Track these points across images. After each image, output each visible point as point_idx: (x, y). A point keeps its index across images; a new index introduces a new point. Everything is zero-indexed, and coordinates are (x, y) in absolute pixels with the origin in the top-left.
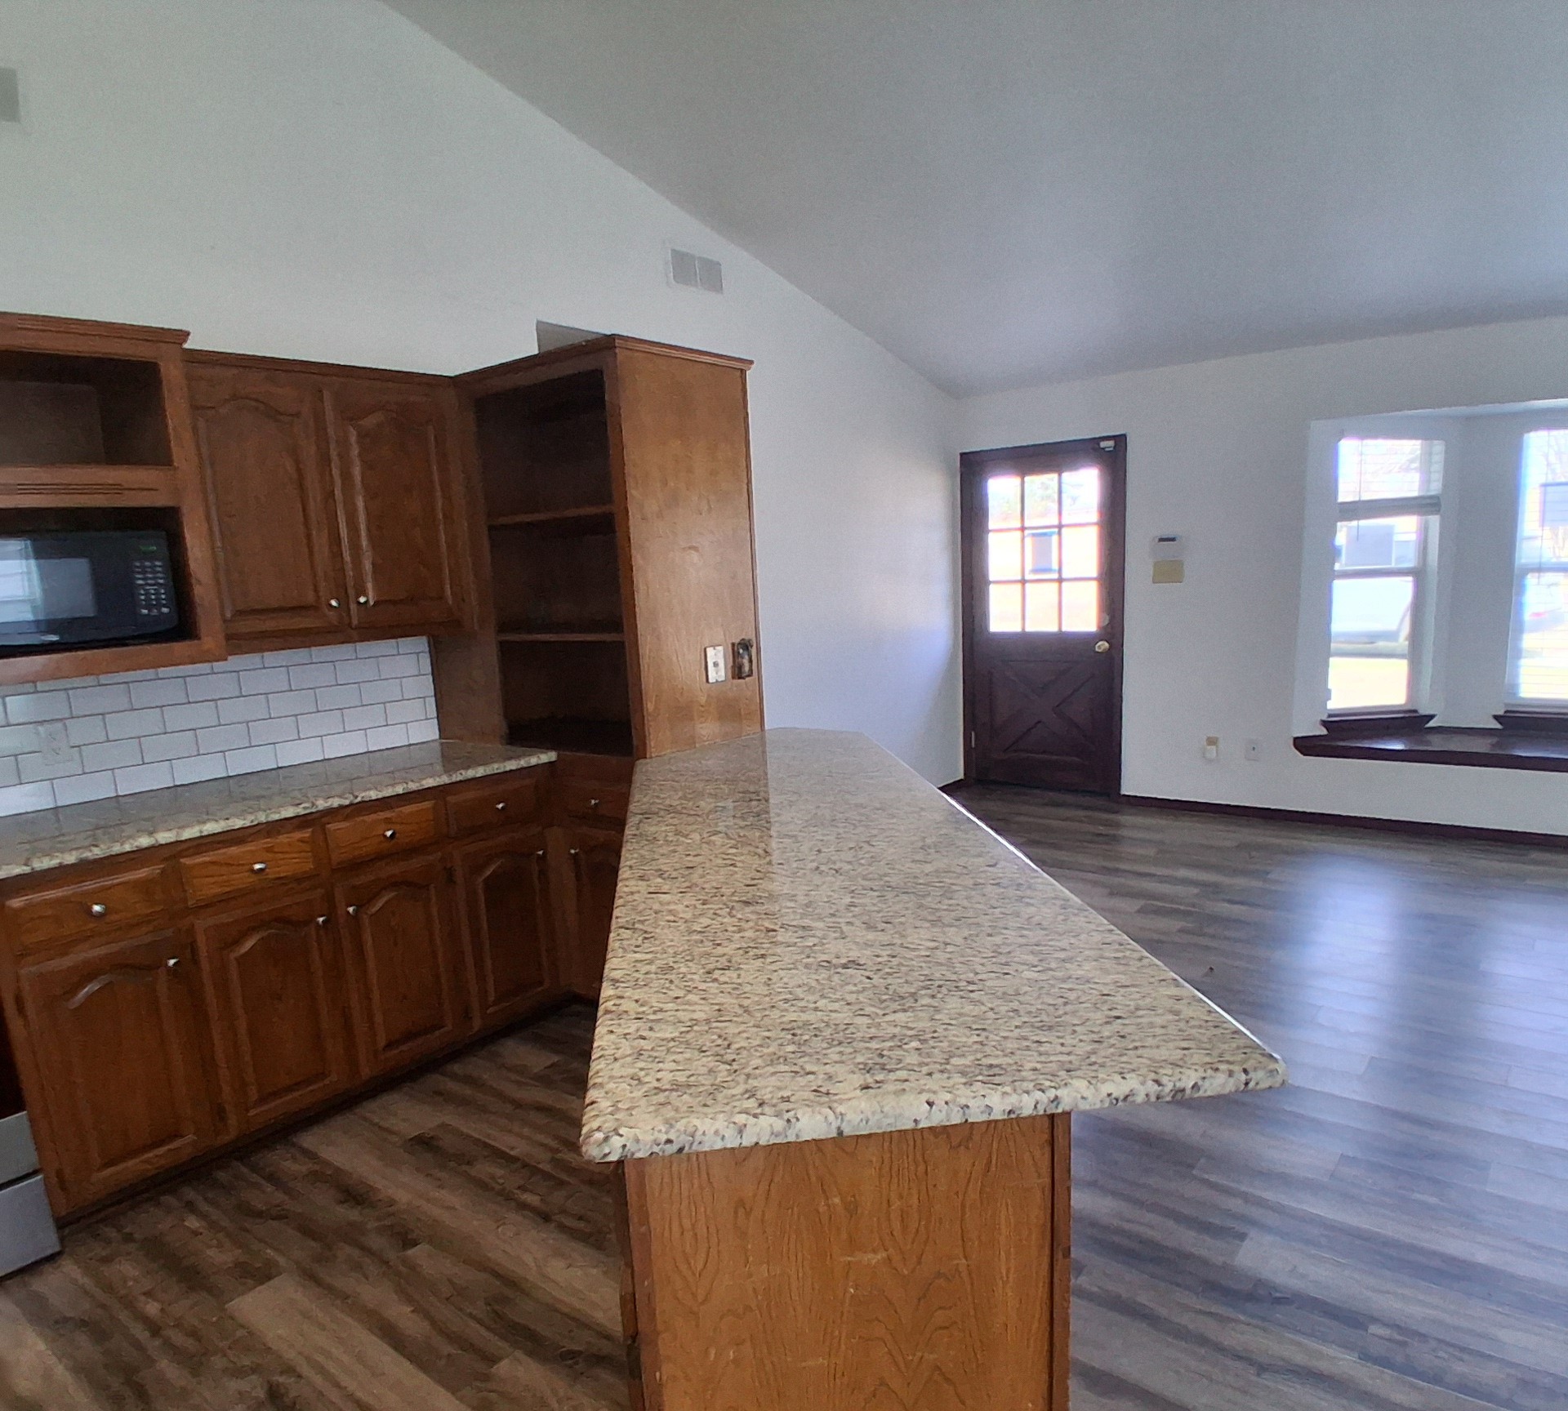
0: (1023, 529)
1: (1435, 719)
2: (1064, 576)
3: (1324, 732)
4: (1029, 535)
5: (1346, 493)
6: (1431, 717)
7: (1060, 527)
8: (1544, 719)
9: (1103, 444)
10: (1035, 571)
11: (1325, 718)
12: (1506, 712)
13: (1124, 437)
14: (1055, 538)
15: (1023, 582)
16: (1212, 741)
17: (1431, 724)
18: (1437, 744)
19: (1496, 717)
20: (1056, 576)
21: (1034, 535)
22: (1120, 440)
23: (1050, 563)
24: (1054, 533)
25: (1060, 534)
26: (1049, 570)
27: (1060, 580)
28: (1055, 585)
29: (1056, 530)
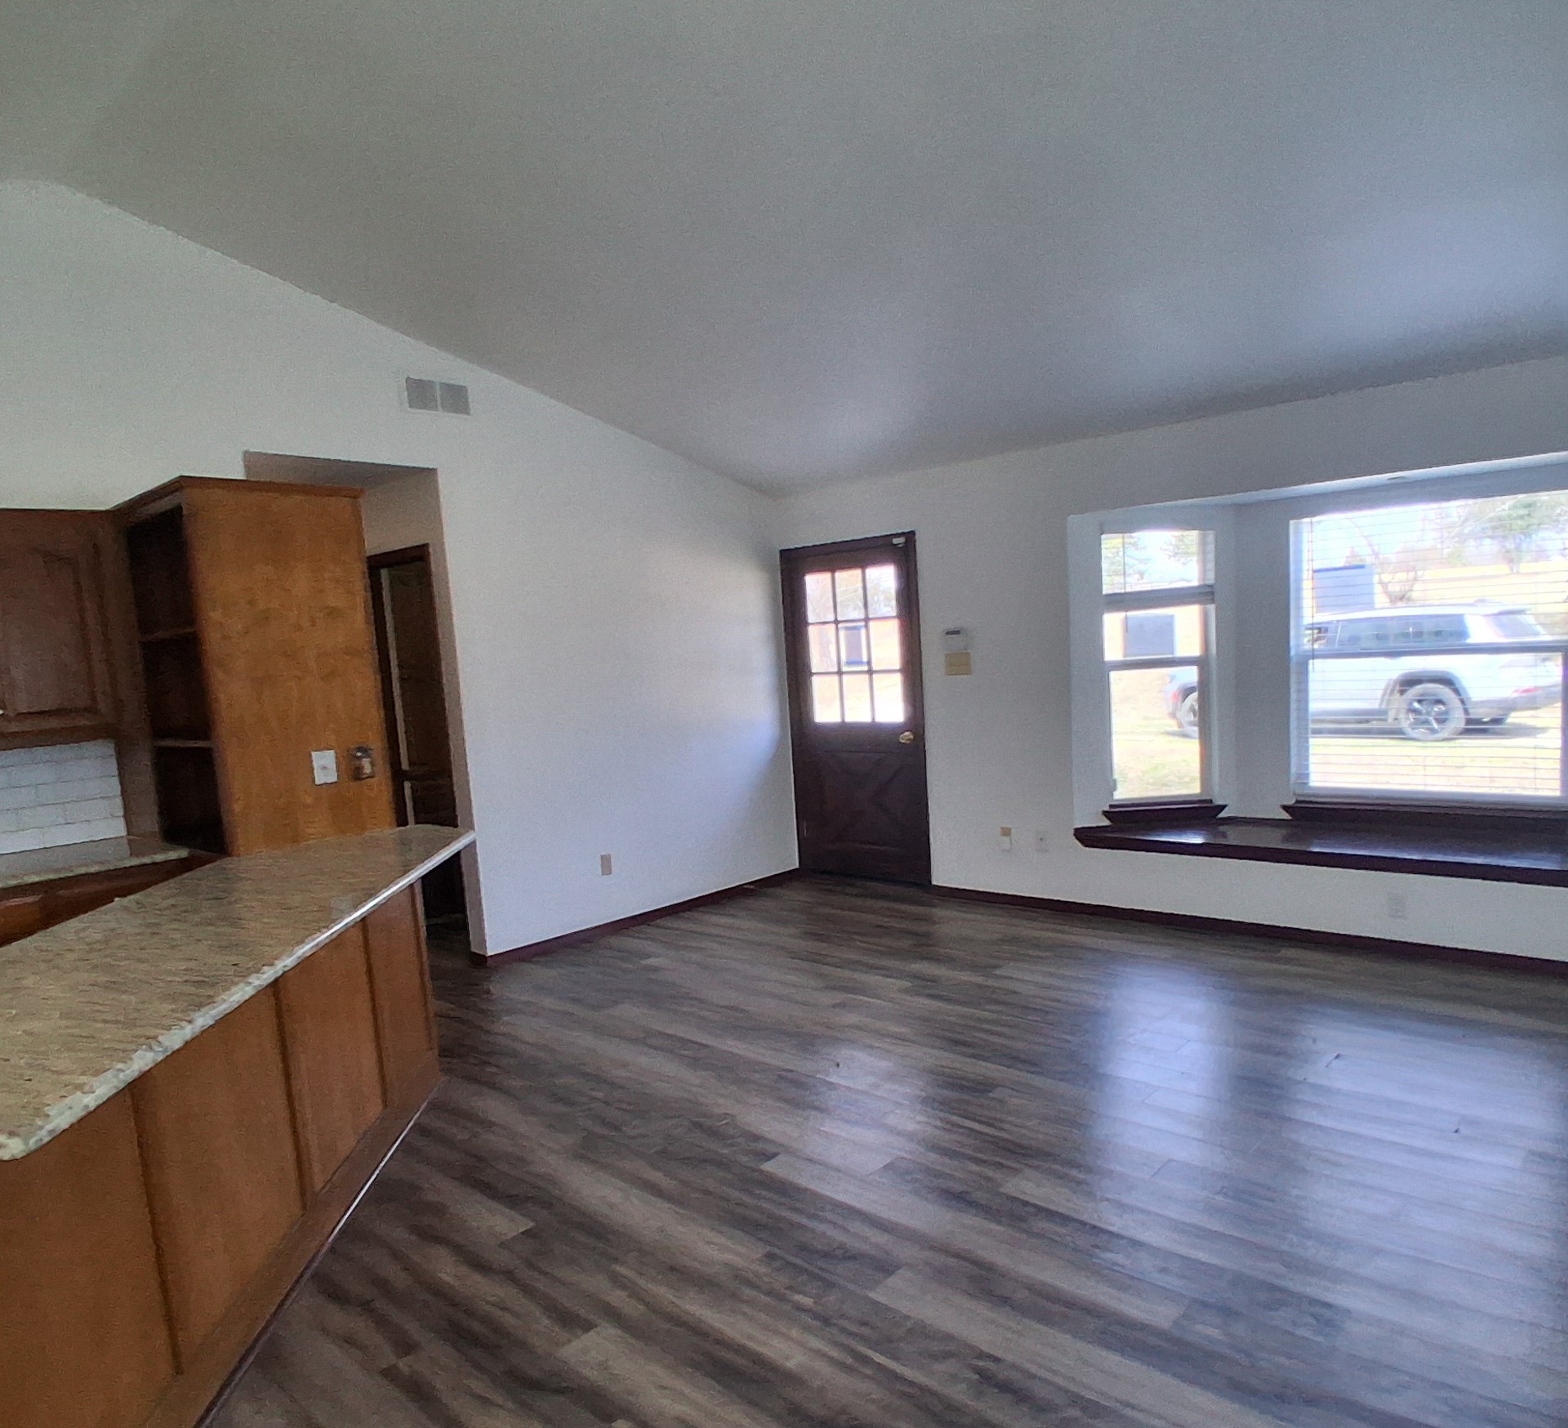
0: (836, 622)
1: (1226, 809)
2: (875, 667)
3: (1106, 822)
4: (842, 628)
5: (1110, 584)
6: (1223, 807)
7: (867, 620)
8: (1327, 809)
9: (895, 541)
10: (849, 663)
11: (1107, 808)
12: (1297, 802)
13: (913, 533)
14: (863, 632)
15: (840, 673)
16: (1006, 832)
17: (1222, 815)
18: (1234, 837)
19: (1286, 808)
20: (865, 668)
21: (847, 629)
22: (910, 536)
23: (861, 656)
24: (861, 627)
25: (866, 626)
26: (860, 663)
27: (870, 672)
28: (866, 677)
29: (863, 624)
